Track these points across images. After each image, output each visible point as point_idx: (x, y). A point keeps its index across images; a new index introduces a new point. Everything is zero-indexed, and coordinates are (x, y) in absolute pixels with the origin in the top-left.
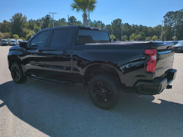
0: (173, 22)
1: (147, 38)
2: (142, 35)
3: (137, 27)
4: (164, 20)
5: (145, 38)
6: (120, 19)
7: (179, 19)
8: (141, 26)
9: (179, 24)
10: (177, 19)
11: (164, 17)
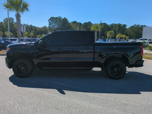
0: (55, 25)
1: (38, 36)
2: (34, 33)
3: (28, 26)
4: (49, 23)
5: (37, 36)
6: (12, 18)
7: (58, 23)
8: (31, 25)
9: (59, 26)
10: (57, 23)
11: (48, 20)
